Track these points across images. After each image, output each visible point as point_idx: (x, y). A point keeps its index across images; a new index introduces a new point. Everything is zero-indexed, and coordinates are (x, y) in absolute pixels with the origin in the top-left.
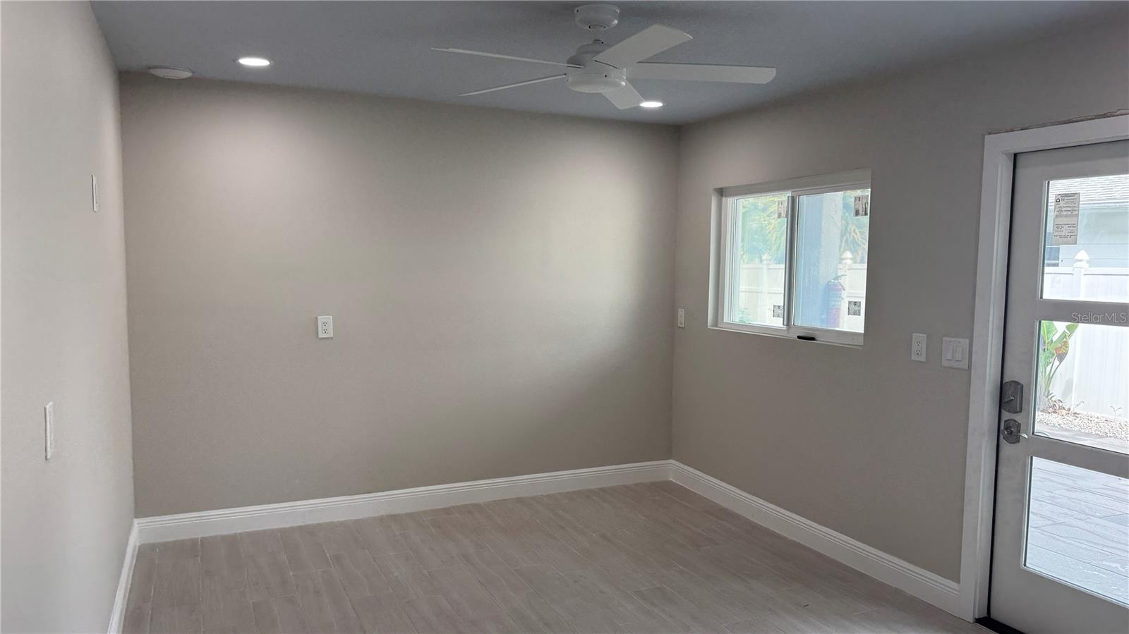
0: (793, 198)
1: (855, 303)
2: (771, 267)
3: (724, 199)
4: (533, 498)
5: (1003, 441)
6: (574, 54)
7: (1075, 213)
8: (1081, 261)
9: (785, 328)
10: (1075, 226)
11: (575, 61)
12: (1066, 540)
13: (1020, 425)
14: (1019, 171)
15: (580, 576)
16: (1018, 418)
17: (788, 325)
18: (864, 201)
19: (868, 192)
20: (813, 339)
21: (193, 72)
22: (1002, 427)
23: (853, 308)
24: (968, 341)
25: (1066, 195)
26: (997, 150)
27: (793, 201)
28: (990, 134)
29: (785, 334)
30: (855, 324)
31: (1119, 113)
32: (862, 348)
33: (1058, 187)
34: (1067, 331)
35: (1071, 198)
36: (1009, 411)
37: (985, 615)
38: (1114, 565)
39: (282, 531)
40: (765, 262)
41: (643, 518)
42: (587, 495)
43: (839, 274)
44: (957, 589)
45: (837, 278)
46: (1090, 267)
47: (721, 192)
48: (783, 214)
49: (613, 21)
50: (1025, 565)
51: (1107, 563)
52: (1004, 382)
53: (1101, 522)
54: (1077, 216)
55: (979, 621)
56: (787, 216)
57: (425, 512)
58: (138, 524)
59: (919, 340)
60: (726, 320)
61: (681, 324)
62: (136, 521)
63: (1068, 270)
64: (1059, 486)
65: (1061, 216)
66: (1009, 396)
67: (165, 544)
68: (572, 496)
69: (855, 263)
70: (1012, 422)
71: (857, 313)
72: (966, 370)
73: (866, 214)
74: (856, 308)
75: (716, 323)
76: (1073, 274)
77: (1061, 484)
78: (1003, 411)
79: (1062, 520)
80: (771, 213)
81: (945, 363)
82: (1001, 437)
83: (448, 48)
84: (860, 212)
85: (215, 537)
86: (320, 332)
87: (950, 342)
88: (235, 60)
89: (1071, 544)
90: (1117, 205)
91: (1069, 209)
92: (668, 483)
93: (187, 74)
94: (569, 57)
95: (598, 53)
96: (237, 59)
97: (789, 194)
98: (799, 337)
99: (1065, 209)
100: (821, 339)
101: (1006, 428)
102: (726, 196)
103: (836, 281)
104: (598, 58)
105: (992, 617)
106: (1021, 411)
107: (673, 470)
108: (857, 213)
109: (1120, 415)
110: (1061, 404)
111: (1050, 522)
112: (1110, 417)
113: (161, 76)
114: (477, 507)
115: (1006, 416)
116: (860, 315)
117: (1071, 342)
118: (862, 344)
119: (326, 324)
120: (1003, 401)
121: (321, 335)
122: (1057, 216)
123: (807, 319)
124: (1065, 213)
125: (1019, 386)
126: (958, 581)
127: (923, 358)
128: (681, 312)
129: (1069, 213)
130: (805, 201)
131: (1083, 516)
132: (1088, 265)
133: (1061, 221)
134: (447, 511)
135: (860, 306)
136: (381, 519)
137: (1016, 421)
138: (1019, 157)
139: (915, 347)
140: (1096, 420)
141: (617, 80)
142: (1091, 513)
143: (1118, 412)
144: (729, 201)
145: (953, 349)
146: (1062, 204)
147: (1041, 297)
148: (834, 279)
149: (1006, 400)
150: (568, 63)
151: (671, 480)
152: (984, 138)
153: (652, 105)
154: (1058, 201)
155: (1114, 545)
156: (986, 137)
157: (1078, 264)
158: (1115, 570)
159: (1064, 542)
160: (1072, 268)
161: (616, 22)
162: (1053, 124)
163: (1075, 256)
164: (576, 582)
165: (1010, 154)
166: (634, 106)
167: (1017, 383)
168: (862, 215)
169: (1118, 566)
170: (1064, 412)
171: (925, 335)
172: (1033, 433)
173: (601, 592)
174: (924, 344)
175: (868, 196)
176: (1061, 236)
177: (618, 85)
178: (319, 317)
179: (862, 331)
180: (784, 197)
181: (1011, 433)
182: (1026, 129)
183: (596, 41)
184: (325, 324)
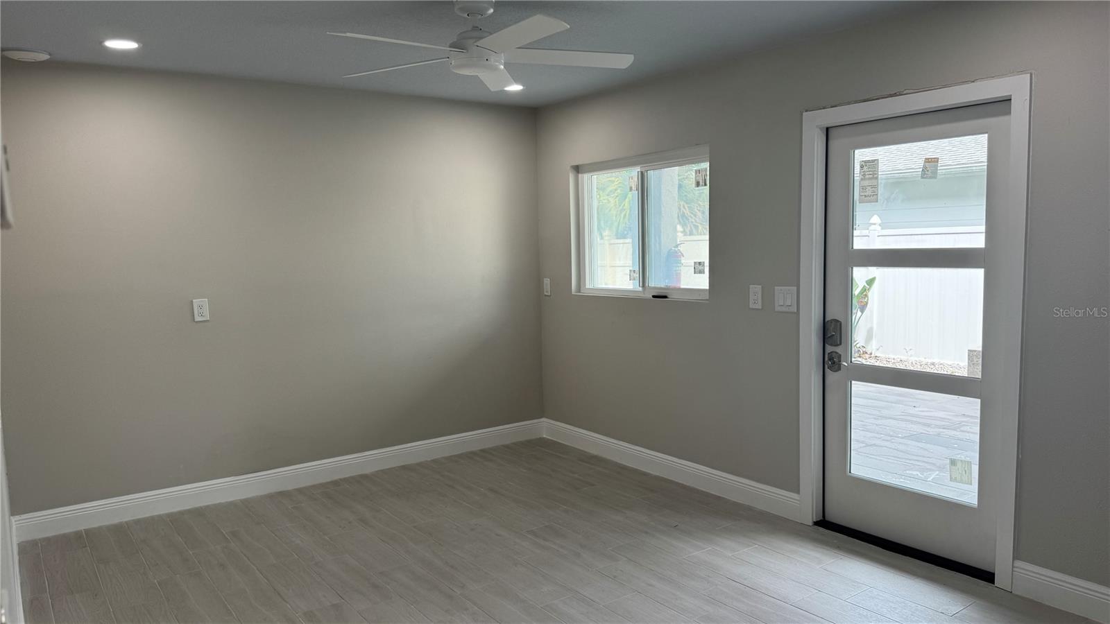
0: (642, 172)
1: (700, 263)
2: (612, 241)
3: (580, 175)
4: (420, 464)
5: (827, 370)
6: (455, 40)
7: (875, 176)
8: (875, 224)
9: (641, 289)
10: (875, 187)
11: (458, 46)
12: (877, 458)
13: (840, 355)
14: (830, 143)
15: (476, 525)
16: (839, 350)
17: (644, 286)
18: (704, 173)
19: (706, 165)
20: (665, 297)
21: (50, 54)
22: (826, 359)
23: (698, 268)
24: (795, 288)
25: (869, 161)
26: (813, 124)
27: (642, 176)
28: (806, 111)
29: (642, 295)
30: (702, 282)
31: (905, 93)
32: (707, 302)
33: (861, 155)
34: (867, 286)
35: (872, 165)
36: (831, 345)
37: (821, 518)
38: (915, 473)
39: (170, 515)
40: (607, 238)
41: (525, 471)
42: (471, 456)
43: (678, 243)
44: (798, 499)
45: (677, 246)
46: (882, 229)
47: (577, 169)
48: (634, 188)
49: (488, 9)
50: (850, 472)
51: (910, 472)
52: (826, 320)
53: (901, 441)
54: (877, 178)
55: (817, 523)
56: (637, 190)
57: (314, 486)
58: (15, 521)
59: (755, 291)
60: (589, 285)
61: (547, 292)
62: (14, 519)
63: (865, 232)
64: (868, 416)
65: (864, 179)
66: (830, 333)
67: (48, 540)
68: (455, 459)
69: (685, 235)
70: (834, 354)
71: (702, 272)
72: (795, 313)
73: (705, 185)
74: (701, 268)
75: (579, 289)
76: (868, 236)
77: (869, 414)
78: (827, 345)
79: (874, 442)
80: (611, 191)
81: (778, 309)
82: (826, 366)
83: (345, 32)
84: (701, 183)
85: (100, 528)
86: (196, 316)
87: (781, 290)
88: (101, 43)
89: (881, 460)
90: (901, 175)
91: (871, 173)
92: (541, 439)
93: (44, 57)
94: (452, 42)
95: (481, 38)
96: (103, 42)
97: (638, 169)
98: (654, 297)
99: (868, 173)
100: (674, 296)
101: (830, 360)
102: (582, 173)
103: (676, 249)
104: (478, 43)
105: (826, 519)
106: (841, 344)
107: (546, 428)
108: (698, 184)
109: (911, 356)
110: (864, 350)
111: (864, 445)
112: (903, 358)
113: (16, 58)
114: (365, 477)
115: (829, 349)
116: (704, 273)
117: (870, 294)
118: (708, 298)
119: (202, 308)
120: (826, 337)
121: (198, 318)
122: (862, 179)
123: (657, 281)
124: (867, 176)
125: (838, 324)
126: (798, 492)
127: (759, 306)
128: (547, 281)
129: (871, 176)
130: (652, 175)
131: (889, 438)
132: (880, 228)
133: (866, 183)
134: (335, 483)
135: (704, 265)
136: (271, 497)
137: (836, 353)
138: (830, 130)
139: (752, 297)
140: (893, 361)
141: (497, 64)
142: (895, 435)
143: (909, 353)
144: (585, 177)
145: (783, 298)
146: (865, 168)
147: (852, 248)
148: (675, 247)
149: (829, 335)
150: (450, 47)
151: (544, 436)
152: (802, 114)
153: (515, 88)
154: (862, 167)
155: (915, 458)
156: (804, 114)
157: (872, 227)
158: (916, 477)
159: (876, 459)
160: (867, 231)
161: (491, 11)
162: (856, 102)
163: (870, 220)
164: (472, 530)
165: (824, 128)
166: (500, 89)
167: (837, 321)
168: (702, 186)
169: (918, 473)
170: (867, 356)
171: (760, 286)
172: (851, 362)
173: (497, 535)
174: (760, 295)
175: (706, 169)
176: (865, 196)
177: (496, 69)
178: (194, 301)
179: (708, 288)
180: (634, 172)
181: (834, 363)
182: (836, 106)
183: (475, 28)
184: (200, 307)
